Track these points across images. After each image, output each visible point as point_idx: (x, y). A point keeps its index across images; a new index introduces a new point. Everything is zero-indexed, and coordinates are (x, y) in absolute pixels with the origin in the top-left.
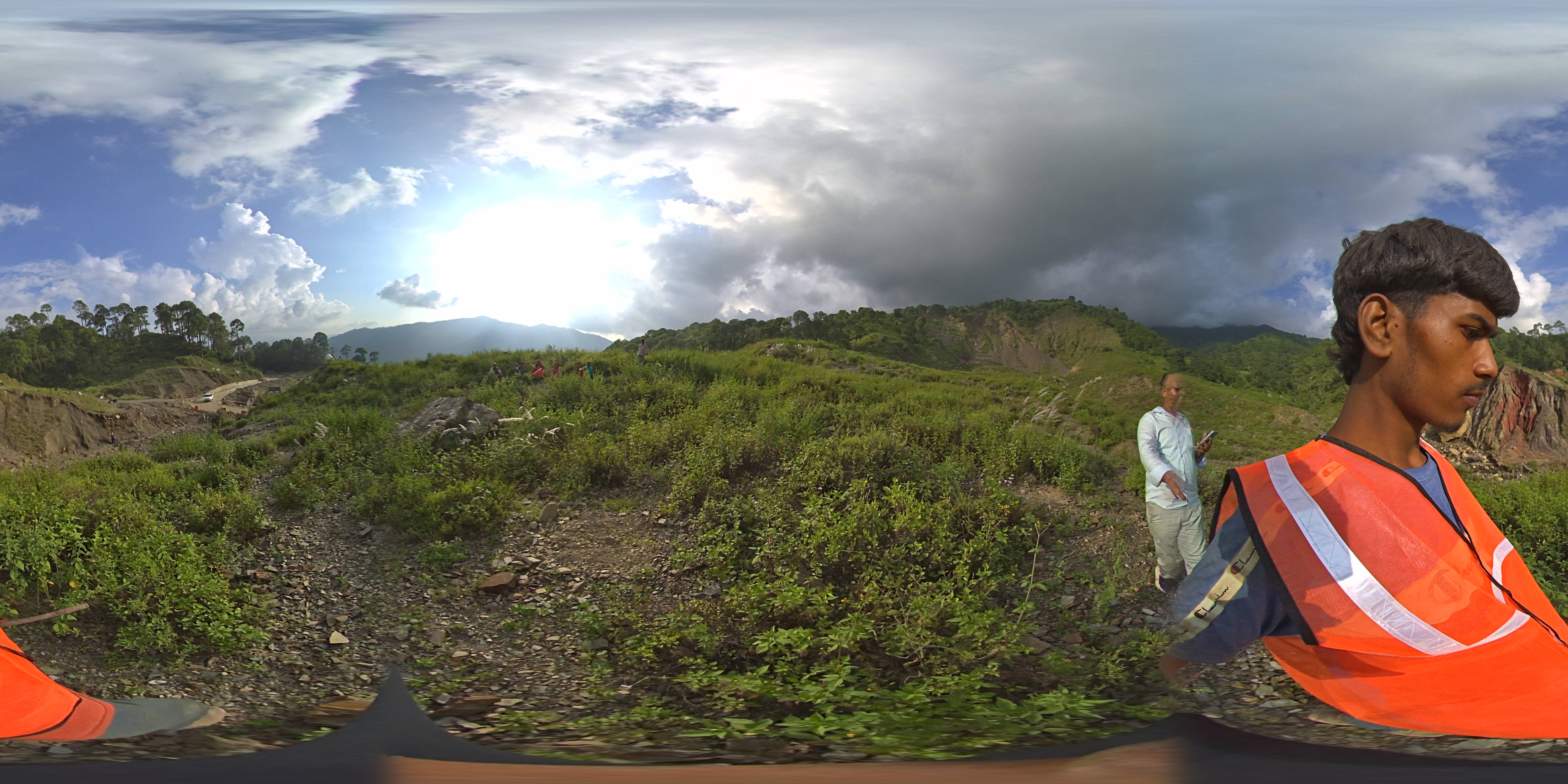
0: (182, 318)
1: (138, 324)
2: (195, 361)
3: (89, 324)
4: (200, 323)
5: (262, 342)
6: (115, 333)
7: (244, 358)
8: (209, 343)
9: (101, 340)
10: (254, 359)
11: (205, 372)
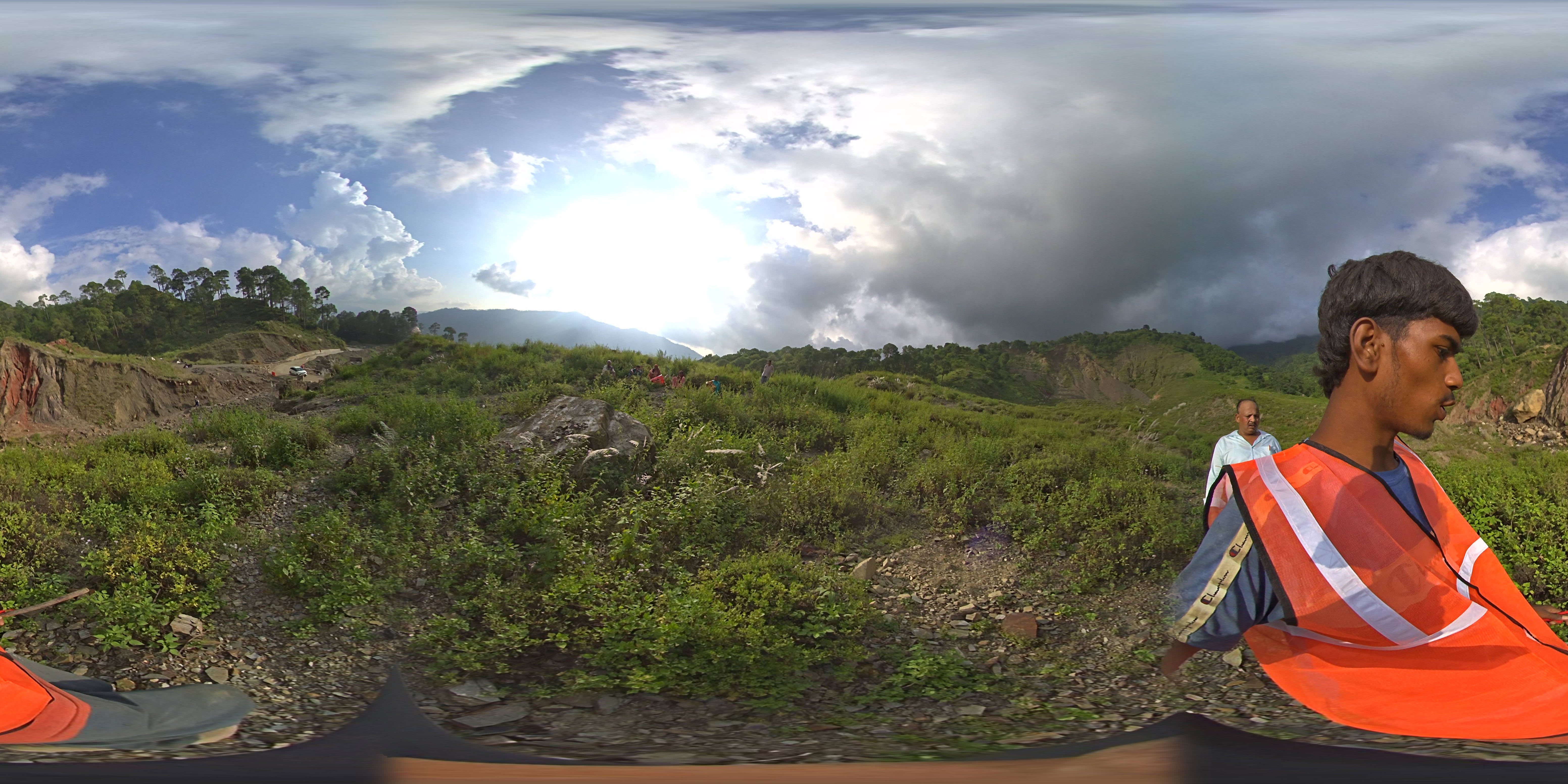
0: (264, 283)
1: (219, 288)
2: (276, 327)
3: (167, 288)
4: (283, 289)
5: (348, 311)
6: (194, 297)
7: (328, 325)
8: (292, 310)
9: (180, 304)
10: (338, 328)
11: (285, 338)
